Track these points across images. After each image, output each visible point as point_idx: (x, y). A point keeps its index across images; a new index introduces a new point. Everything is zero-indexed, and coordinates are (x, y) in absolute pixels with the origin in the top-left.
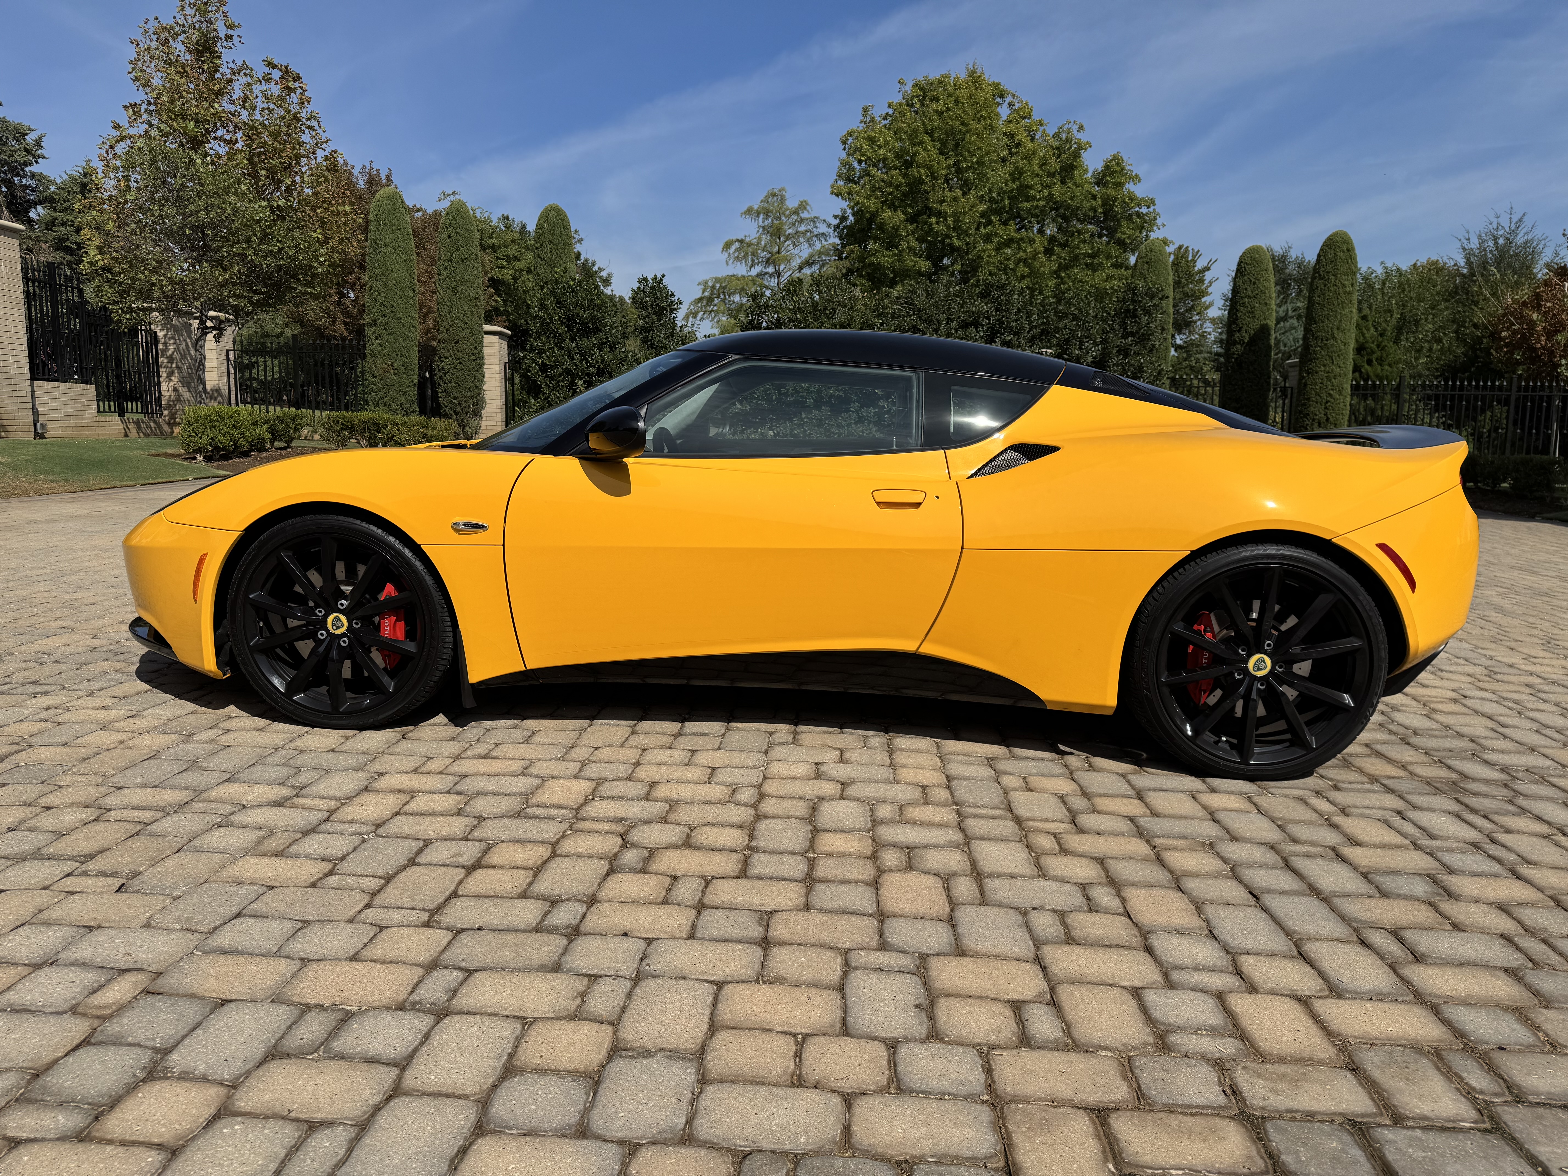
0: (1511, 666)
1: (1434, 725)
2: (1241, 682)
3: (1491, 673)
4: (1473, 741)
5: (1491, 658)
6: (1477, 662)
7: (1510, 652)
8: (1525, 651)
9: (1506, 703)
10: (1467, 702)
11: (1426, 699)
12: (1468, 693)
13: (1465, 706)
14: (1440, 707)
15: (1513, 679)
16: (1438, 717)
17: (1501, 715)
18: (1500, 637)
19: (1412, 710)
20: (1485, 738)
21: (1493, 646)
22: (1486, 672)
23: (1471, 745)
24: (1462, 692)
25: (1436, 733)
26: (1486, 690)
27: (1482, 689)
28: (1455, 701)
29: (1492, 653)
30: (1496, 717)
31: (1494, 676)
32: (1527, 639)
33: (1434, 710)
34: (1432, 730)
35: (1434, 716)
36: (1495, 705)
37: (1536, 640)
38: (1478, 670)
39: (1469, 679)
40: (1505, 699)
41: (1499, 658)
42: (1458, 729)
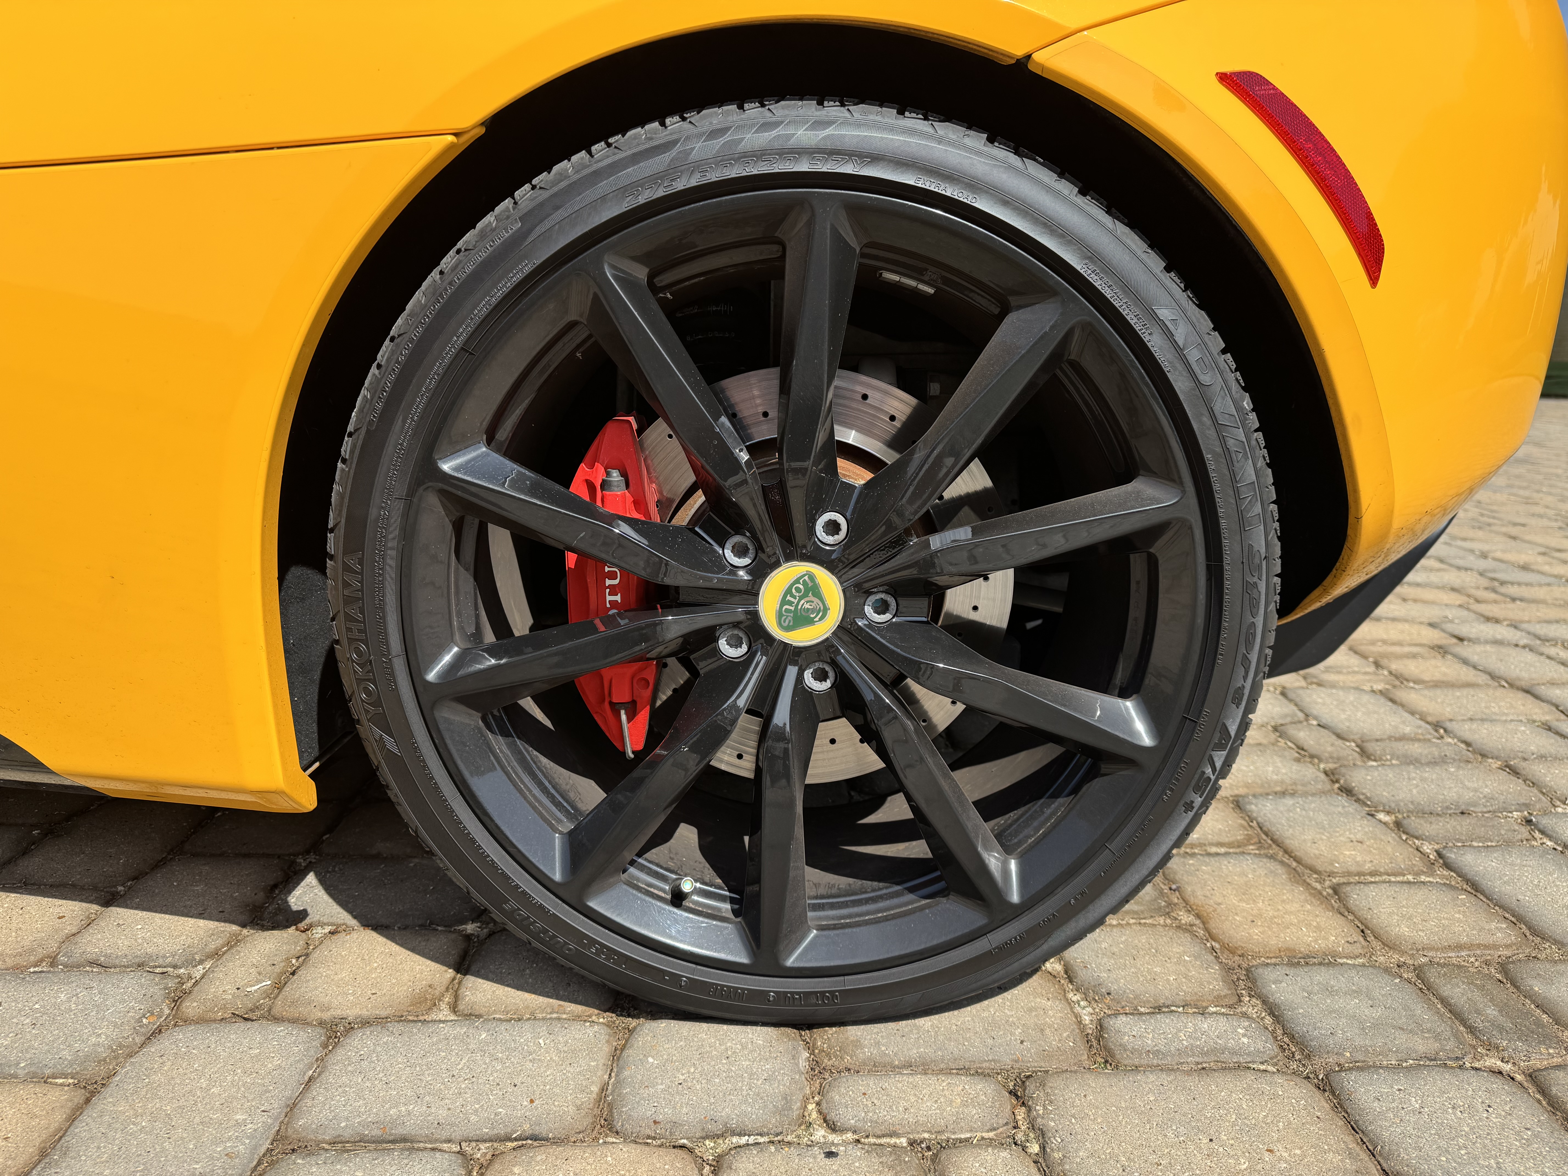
0: (1525, 568)
1: (1409, 726)
2: (740, 668)
3: (1496, 585)
4: (1515, 772)
5: (1484, 556)
6: (1461, 563)
7: (1513, 543)
8: (1539, 539)
9: (1552, 651)
10: (1465, 650)
11: (1379, 648)
12: (1464, 630)
13: (1465, 662)
14: (1411, 668)
15: (1540, 593)
16: (1412, 697)
17: (1553, 683)
18: (1485, 519)
19: (1350, 680)
20: (1542, 757)
21: (1480, 534)
22: (1484, 582)
23: (1512, 788)
24: (1449, 627)
25: (1416, 749)
26: (1497, 621)
27: (1488, 619)
28: (1441, 650)
29: (1485, 547)
30: (1542, 690)
31: (1503, 590)
32: (1533, 521)
33: (1400, 678)
34: (1402, 738)
35: (1402, 695)
36: (1529, 657)
37: (1545, 522)
38: (1468, 580)
39: (1459, 599)
40: (1545, 640)
41: (1499, 555)
42: (1466, 730)
